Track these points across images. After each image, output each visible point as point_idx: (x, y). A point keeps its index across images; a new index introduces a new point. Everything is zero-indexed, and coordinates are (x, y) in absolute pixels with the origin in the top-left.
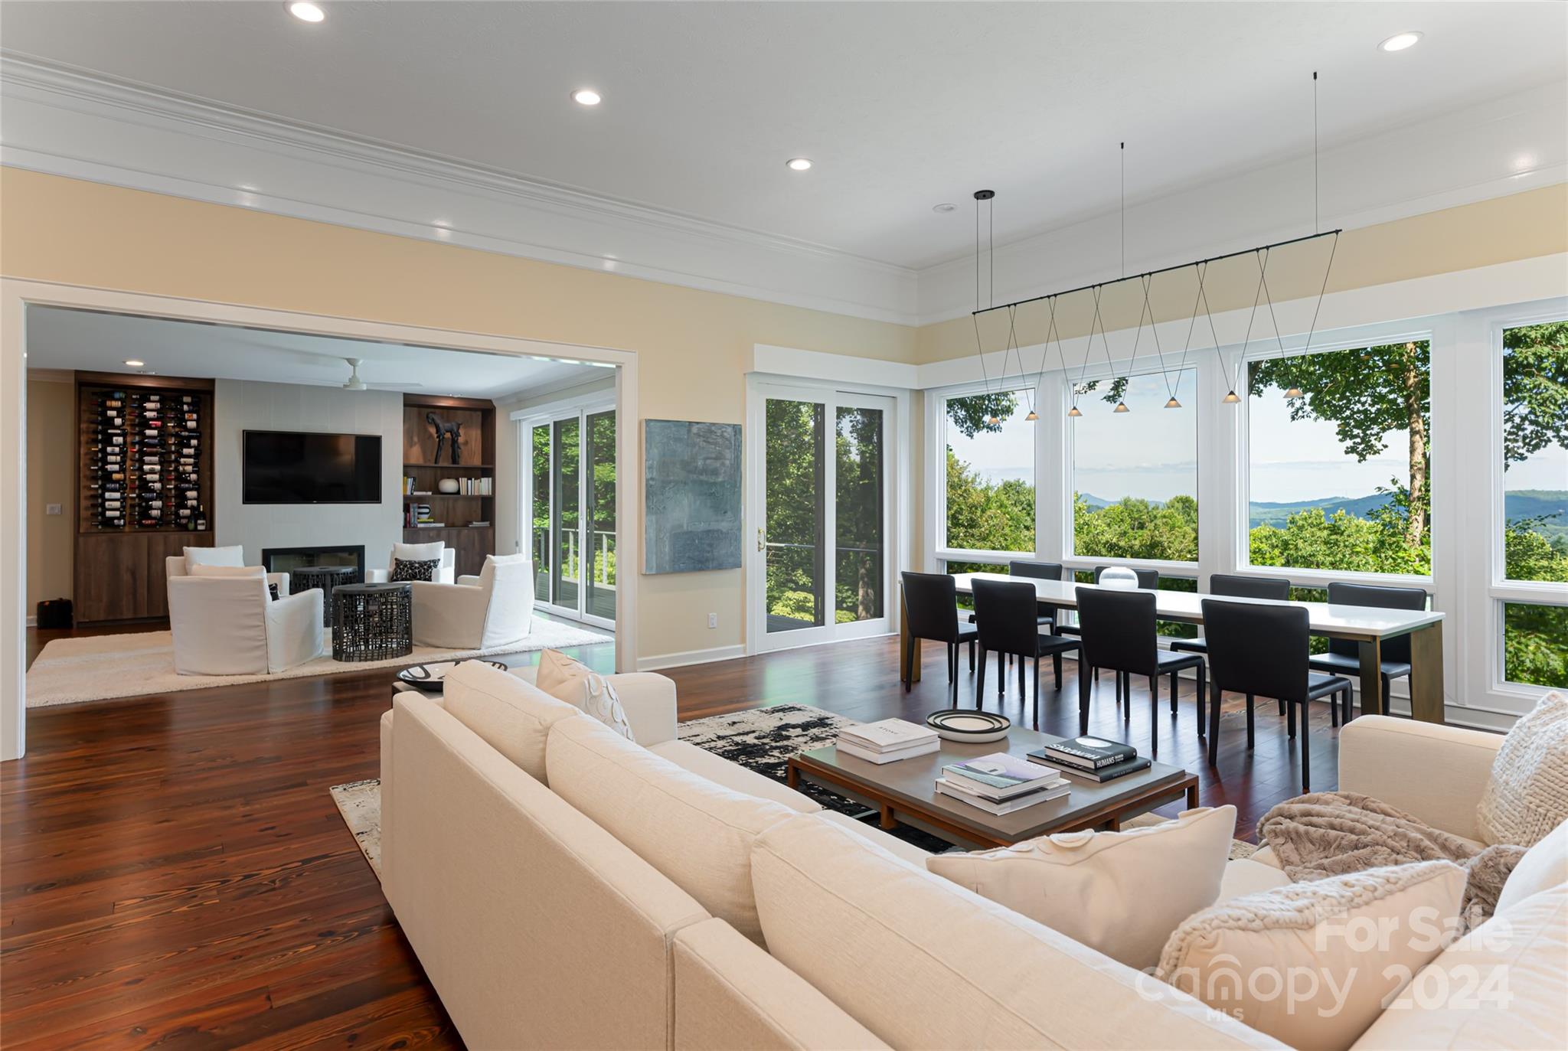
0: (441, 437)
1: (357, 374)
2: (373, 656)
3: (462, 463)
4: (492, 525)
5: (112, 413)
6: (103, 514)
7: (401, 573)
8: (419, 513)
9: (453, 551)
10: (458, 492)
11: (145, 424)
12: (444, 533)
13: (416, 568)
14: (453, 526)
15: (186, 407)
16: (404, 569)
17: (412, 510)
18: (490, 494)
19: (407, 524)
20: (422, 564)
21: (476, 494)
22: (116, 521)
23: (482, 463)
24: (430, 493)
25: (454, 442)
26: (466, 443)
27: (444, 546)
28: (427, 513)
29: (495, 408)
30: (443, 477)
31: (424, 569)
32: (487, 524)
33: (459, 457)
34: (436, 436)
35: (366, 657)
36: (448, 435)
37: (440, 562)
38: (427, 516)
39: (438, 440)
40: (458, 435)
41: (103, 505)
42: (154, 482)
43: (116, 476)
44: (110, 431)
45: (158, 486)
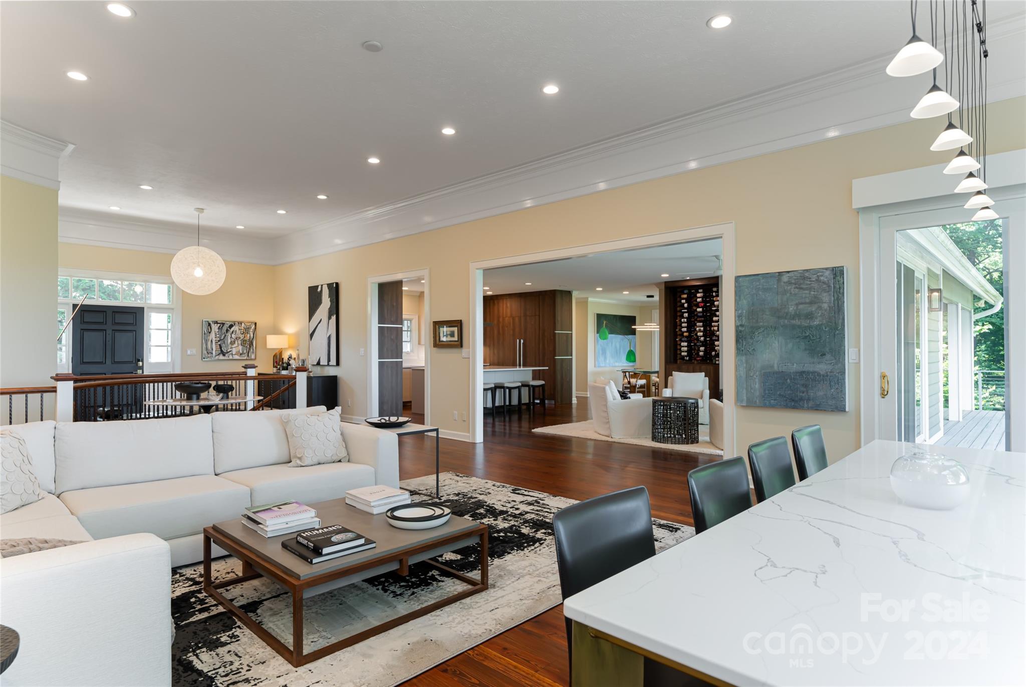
5: (683, 301)
6: (680, 354)
11: (697, 305)
15: (714, 294)
22: (686, 358)
41: (680, 349)
42: (701, 337)
43: (686, 334)
44: (683, 311)
45: (702, 339)
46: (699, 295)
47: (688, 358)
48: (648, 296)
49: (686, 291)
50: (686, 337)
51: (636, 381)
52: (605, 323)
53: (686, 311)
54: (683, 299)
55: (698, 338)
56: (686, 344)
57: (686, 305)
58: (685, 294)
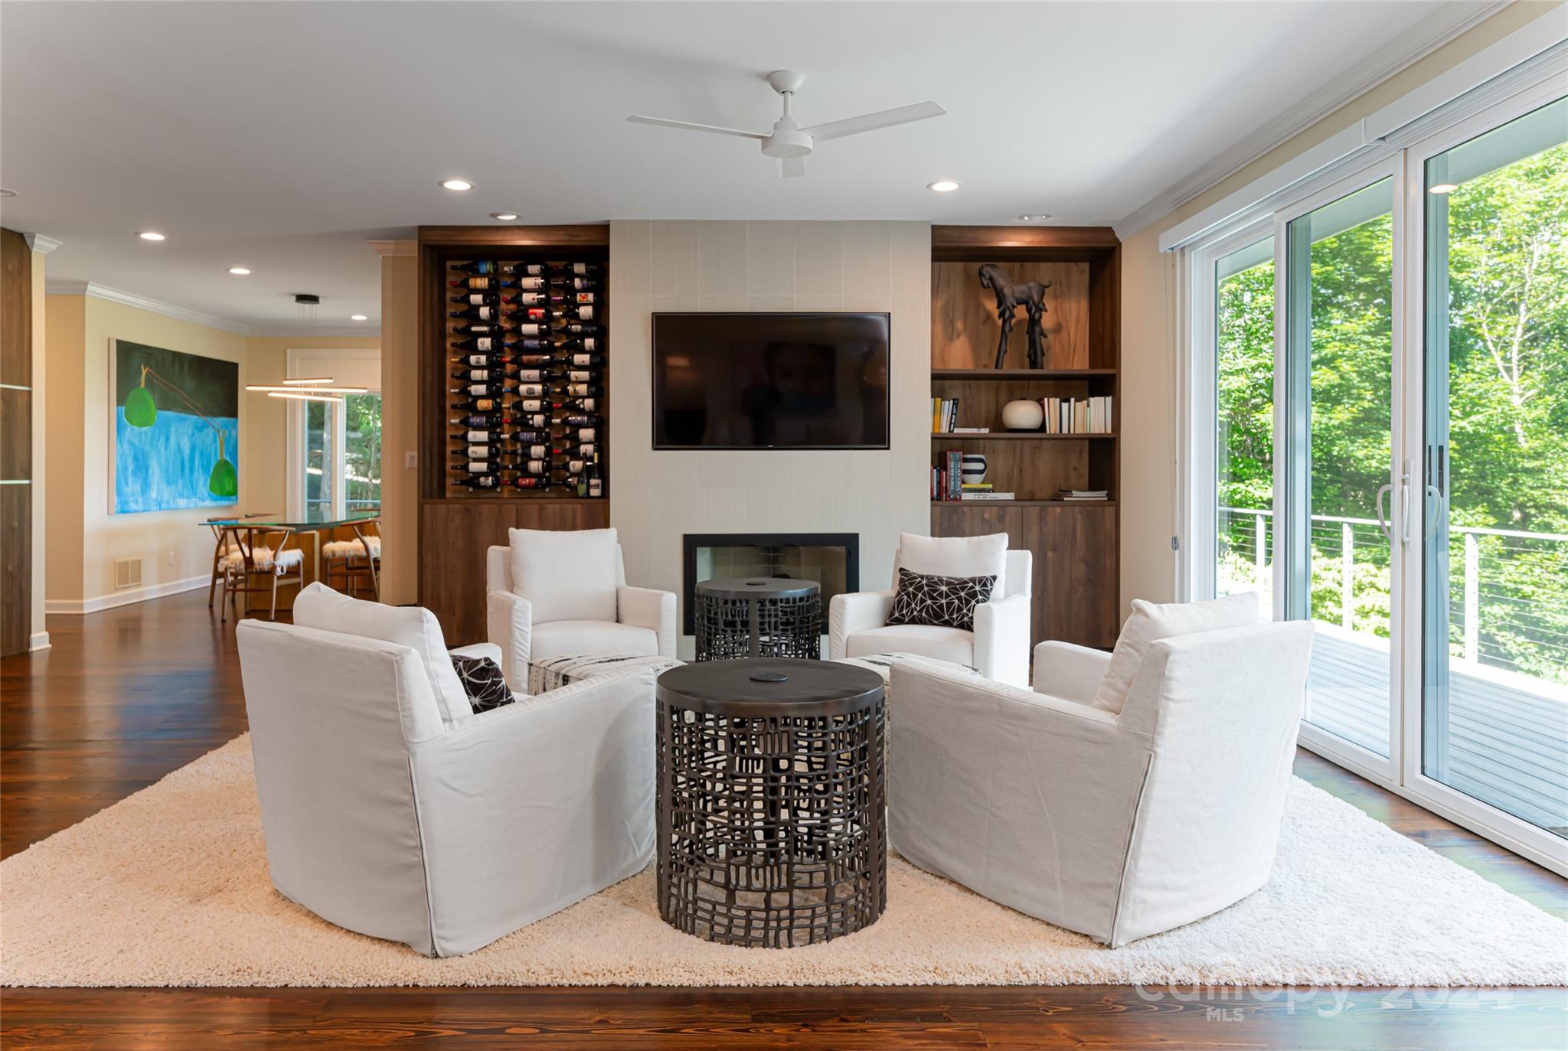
0: (1007, 314)
1: (790, 113)
2: (748, 928)
3: (1050, 367)
4: (1114, 497)
5: (476, 299)
6: (465, 467)
7: (909, 604)
8: (966, 472)
9: (1027, 556)
10: (1042, 428)
11: (521, 315)
12: (1012, 513)
13: (941, 594)
14: (1032, 498)
15: (577, 283)
16: (915, 596)
17: (951, 464)
18: (1109, 431)
19: (941, 495)
20: (957, 586)
21: (1079, 431)
22: (482, 479)
23: (1091, 367)
24: (985, 431)
25: (1034, 322)
26: (1058, 328)
27: (1006, 543)
28: (980, 472)
29: (1120, 244)
30: (1011, 398)
31: (960, 599)
32: (1101, 495)
33: (1043, 354)
34: (996, 313)
35: (729, 929)
36: (1021, 312)
37: (996, 584)
38: (980, 477)
39: (1000, 322)
40: (1041, 309)
41: (465, 452)
42: (534, 413)
43: (483, 404)
44: (474, 329)
45: (538, 420)
46: (527, 282)
47: (490, 481)
48: (302, 298)
49: (486, 267)
50: (484, 412)
51: (275, 556)
52: (144, 372)
53: (485, 329)
54: (477, 291)
55: (522, 420)
56: (483, 436)
57: (484, 312)
58: (483, 276)
